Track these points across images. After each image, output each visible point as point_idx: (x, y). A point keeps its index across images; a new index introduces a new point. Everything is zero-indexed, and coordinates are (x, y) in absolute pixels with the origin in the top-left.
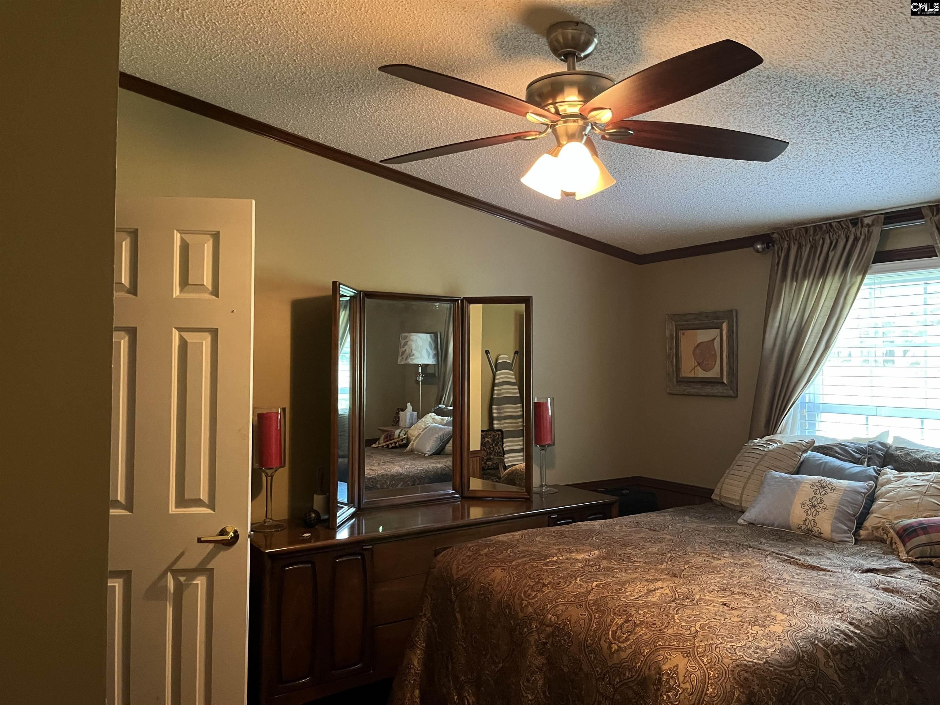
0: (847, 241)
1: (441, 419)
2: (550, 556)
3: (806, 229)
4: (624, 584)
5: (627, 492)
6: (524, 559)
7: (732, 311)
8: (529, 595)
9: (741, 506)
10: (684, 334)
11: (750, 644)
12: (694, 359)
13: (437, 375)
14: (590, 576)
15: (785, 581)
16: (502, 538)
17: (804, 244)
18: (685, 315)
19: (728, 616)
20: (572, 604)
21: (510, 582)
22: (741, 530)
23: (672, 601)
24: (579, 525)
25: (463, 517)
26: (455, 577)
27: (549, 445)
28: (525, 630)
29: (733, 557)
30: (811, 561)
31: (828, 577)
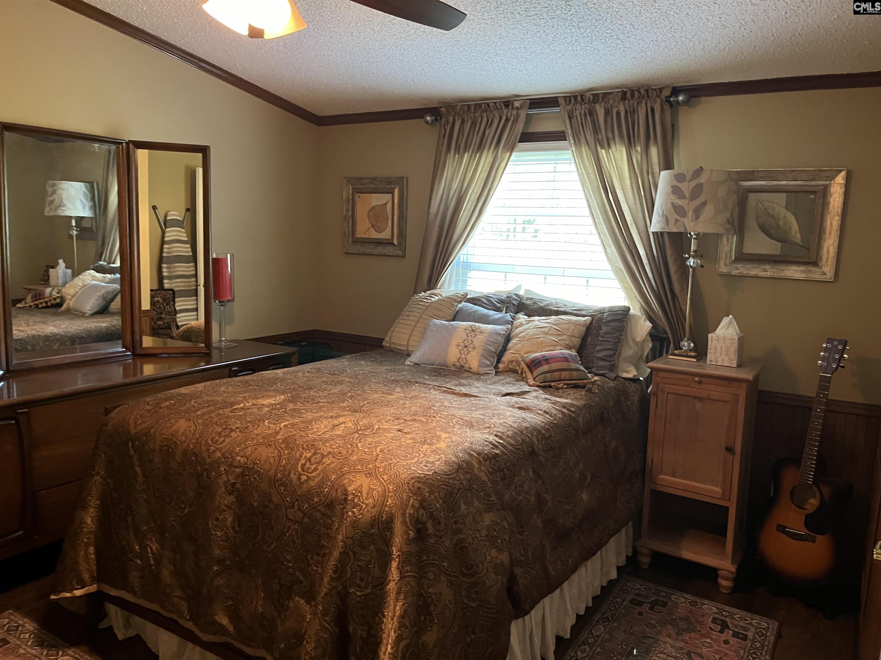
0: (500, 121)
1: (103, 277)
2: (236, 404)
3: (469, 106)
4: (310, 422)
5: (305, 343)
6: (209, 409)
7: (403, 178)
8: (217, 441)
9: (407, 350)
10: (359, 197)
11: (421, 460)
12: (368, 221)
13: (94, 229)
14: (277, 418)
15: (446, 407)
16: (183, 390)
17: (466, 120)
18: (361, 179)
19: (403, 440)
20: (262, 444)
21: (195, 431)
22: (408, 370)
23: (355, 433)
24: (263, 374)
25: (135, 375)
26: (133, 432)
27: (228, 301)
28: (214, 473)
29: (404, 392)
30: (464, 390)
31: (477, 402)
